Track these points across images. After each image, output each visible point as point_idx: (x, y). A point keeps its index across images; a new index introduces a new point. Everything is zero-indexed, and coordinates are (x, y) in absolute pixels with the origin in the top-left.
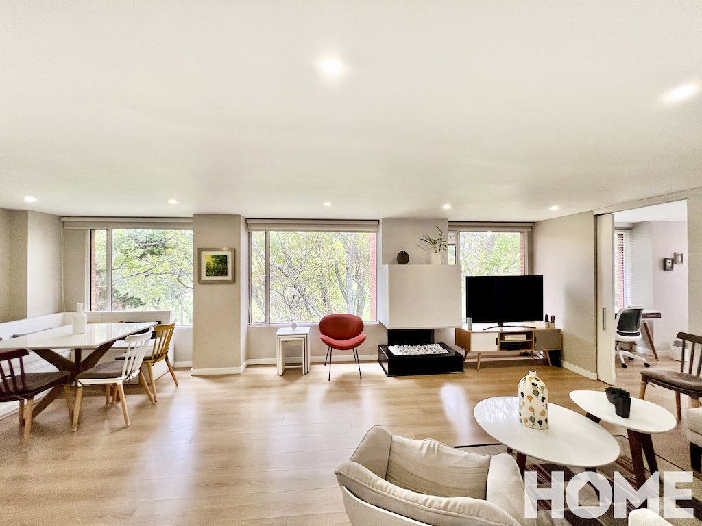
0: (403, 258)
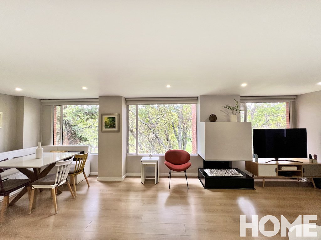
0: (213, 118)
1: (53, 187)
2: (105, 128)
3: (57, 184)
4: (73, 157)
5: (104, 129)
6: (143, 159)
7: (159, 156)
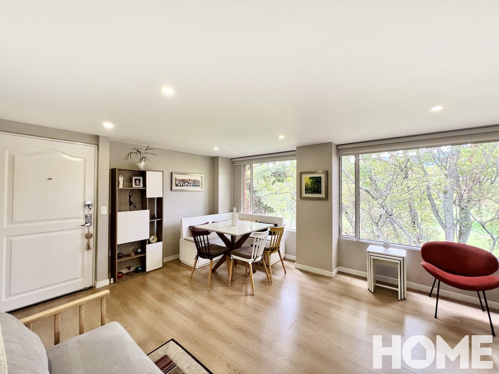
1: (250, 261)
2: (306, 193)
3: (254, 260)
4: (269, 230)
5: (304, 195)
6: (370, 248)
7: (405, 249)
